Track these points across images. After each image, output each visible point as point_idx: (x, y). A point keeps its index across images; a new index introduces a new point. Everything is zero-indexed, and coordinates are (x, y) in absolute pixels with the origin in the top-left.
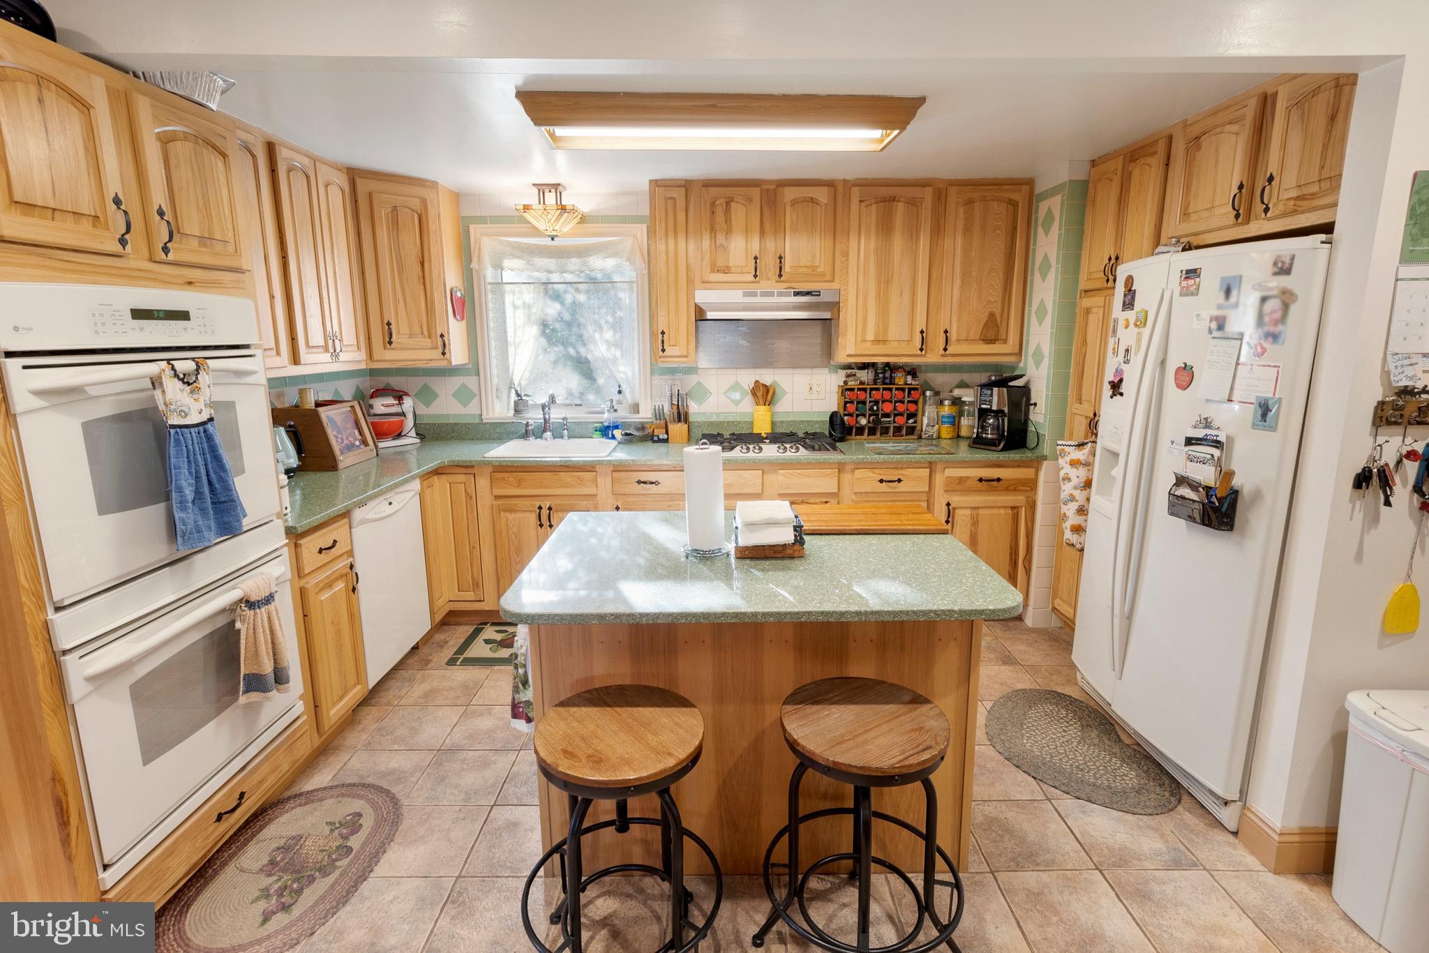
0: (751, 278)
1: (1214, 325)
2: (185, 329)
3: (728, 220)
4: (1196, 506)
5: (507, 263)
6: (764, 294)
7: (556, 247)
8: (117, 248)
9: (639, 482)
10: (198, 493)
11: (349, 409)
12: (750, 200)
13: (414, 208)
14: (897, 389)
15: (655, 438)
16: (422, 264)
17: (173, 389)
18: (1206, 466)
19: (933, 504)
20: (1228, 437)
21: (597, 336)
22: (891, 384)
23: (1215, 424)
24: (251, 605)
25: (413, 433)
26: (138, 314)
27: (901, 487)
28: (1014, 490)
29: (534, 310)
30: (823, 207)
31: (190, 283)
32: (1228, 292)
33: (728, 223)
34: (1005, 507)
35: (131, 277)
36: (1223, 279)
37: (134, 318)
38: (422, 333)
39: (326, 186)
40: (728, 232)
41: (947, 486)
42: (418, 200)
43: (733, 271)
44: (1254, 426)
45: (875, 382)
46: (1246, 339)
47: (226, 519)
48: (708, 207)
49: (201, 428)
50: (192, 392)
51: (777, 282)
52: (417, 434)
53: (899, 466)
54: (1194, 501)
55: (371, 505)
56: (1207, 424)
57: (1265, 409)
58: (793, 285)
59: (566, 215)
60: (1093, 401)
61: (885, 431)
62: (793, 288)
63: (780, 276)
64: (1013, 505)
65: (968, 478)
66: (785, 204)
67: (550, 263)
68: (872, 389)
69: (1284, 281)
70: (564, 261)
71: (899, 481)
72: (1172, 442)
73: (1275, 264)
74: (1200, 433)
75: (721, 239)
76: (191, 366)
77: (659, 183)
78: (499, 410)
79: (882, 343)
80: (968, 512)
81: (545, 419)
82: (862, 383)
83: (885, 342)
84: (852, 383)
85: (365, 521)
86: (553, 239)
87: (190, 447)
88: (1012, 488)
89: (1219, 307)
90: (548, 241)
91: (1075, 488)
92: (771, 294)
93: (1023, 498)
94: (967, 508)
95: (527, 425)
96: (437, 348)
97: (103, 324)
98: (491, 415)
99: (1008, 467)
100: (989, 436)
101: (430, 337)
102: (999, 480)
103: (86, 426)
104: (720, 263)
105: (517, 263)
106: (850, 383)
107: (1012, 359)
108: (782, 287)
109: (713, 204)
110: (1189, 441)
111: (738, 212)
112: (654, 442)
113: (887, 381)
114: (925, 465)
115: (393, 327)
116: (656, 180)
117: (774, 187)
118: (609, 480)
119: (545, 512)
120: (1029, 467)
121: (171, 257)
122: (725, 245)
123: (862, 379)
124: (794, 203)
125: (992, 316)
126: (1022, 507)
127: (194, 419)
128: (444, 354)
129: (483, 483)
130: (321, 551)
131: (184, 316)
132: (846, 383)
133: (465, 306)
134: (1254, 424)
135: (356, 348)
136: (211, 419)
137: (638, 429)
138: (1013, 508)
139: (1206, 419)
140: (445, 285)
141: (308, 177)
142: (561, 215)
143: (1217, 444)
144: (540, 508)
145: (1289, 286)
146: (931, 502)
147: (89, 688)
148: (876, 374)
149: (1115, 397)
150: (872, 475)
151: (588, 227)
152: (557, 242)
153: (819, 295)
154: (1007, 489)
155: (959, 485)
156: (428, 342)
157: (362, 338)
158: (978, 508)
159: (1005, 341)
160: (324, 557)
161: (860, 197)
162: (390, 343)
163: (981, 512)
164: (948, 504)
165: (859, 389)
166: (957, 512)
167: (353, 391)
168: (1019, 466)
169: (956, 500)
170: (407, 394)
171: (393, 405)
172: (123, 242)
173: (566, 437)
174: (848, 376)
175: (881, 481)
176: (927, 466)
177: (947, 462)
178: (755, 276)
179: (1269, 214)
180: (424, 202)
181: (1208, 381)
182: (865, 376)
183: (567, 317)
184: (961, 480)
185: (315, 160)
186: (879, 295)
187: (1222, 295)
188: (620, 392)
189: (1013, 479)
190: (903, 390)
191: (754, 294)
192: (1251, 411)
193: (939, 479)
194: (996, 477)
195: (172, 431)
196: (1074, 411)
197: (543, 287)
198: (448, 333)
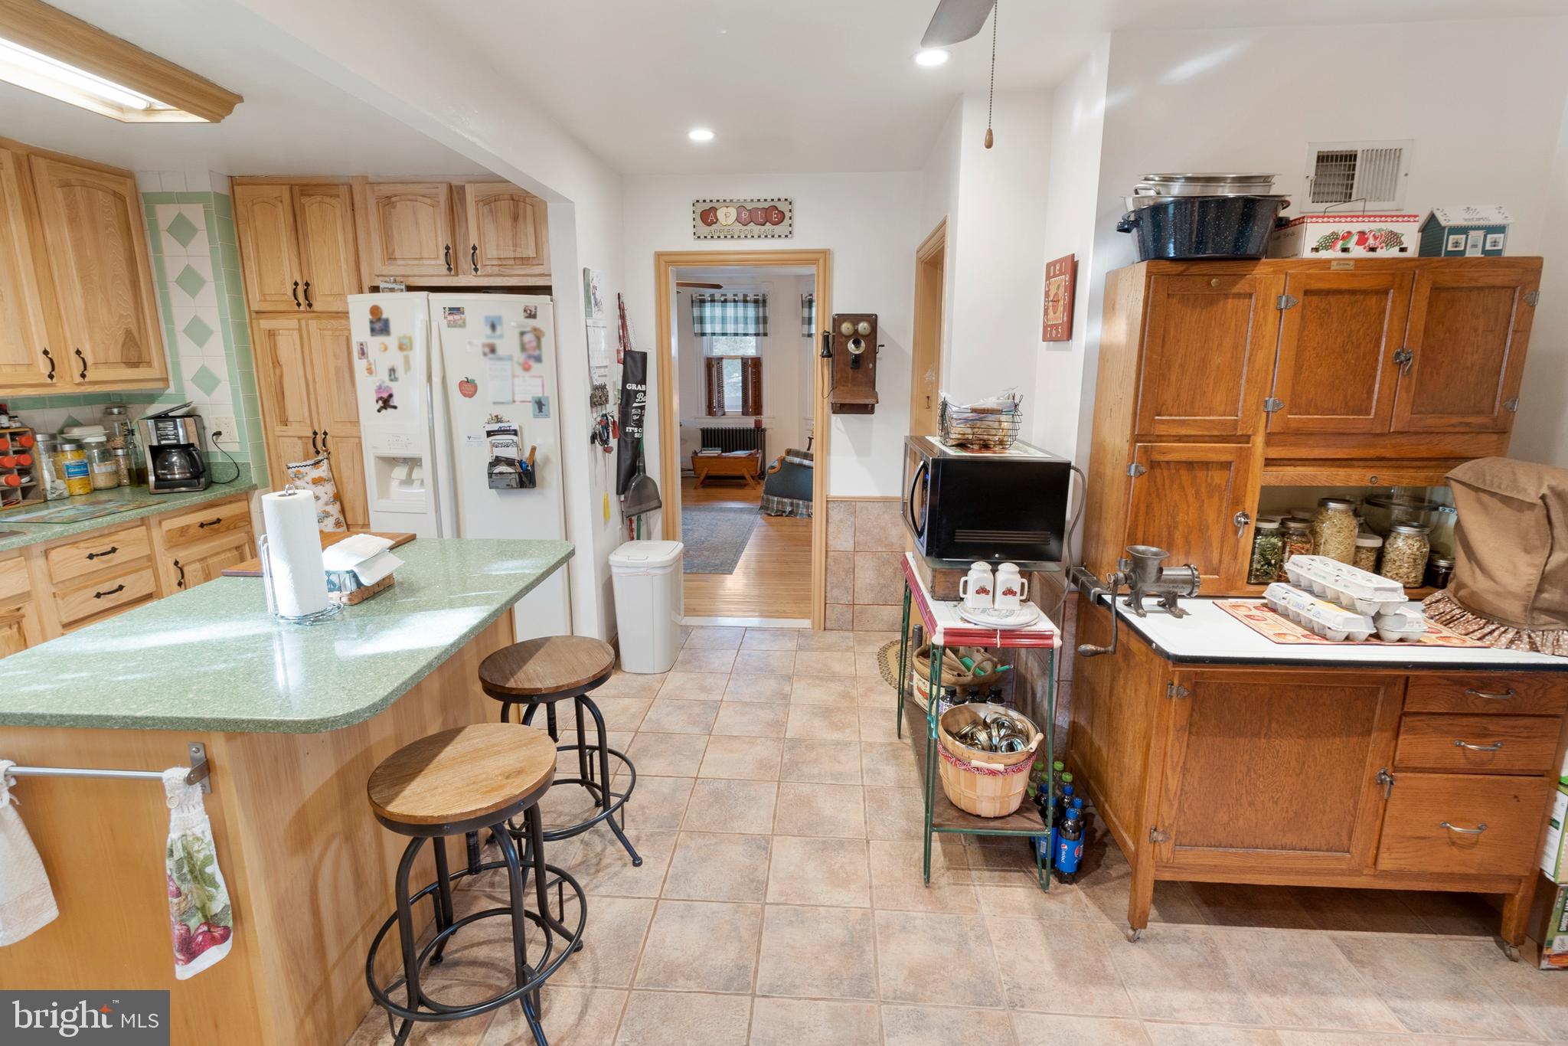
1: (487, 350)
4: (513, 476)
18: (510, 448)
19: (158, 569)
20: (520, 427)
23: (505, 418)
27: (117, 558)
28: (235, 528)
32: (493, 327)
34: (230, 550)
36: (487, 318)
41: (170, 542)
44: (535, 416)
46: (515, 359)
53: (113, 530)
54: (511, 473)
56: (498, 420)
57: (540, 405)
60: (308, 422)
64: (236, 545)
65: (188, 526)
69: (532, 322)
71: (114, 550)
72: (469, 438)
73: (525, 311)
74: (495, 427)
80: (197, 566)
88: (232, 526)
89: (489, 337)
91: (327, 504)
93: (243, 534)
94: (194, 562)
99: (225, 504)
100: (177, 476)
102: (219, 521)
107: (159, 385)
110: (489, 434)
120: (240, 500)
125: (128, 333)
126: (244, 544)
134: (534, 415)
138: (237, 548)
139: (497, 416)
143: (515, 433)
145: (538, 326)
146: (155, 566)
149: (384, 411)
150: (76, 552)
154: (228, 529)
155: (183, 535)
158: (206, 558)
159: (149, 364)
163: (210, 561)
164: (177, 563)
166: (187, 568)
168: (231, 502)
169: (182, 555)
175: (91, 557)
176: (139, 523)
177: (159, 513)
179: (479, 273)
181: (490, 389)
184: (183, 531)
187: (489, 331)
189: (232, 517)
192: (531, 408)
193: (158, 535)
194: (215, 518)
196: (277, 434)
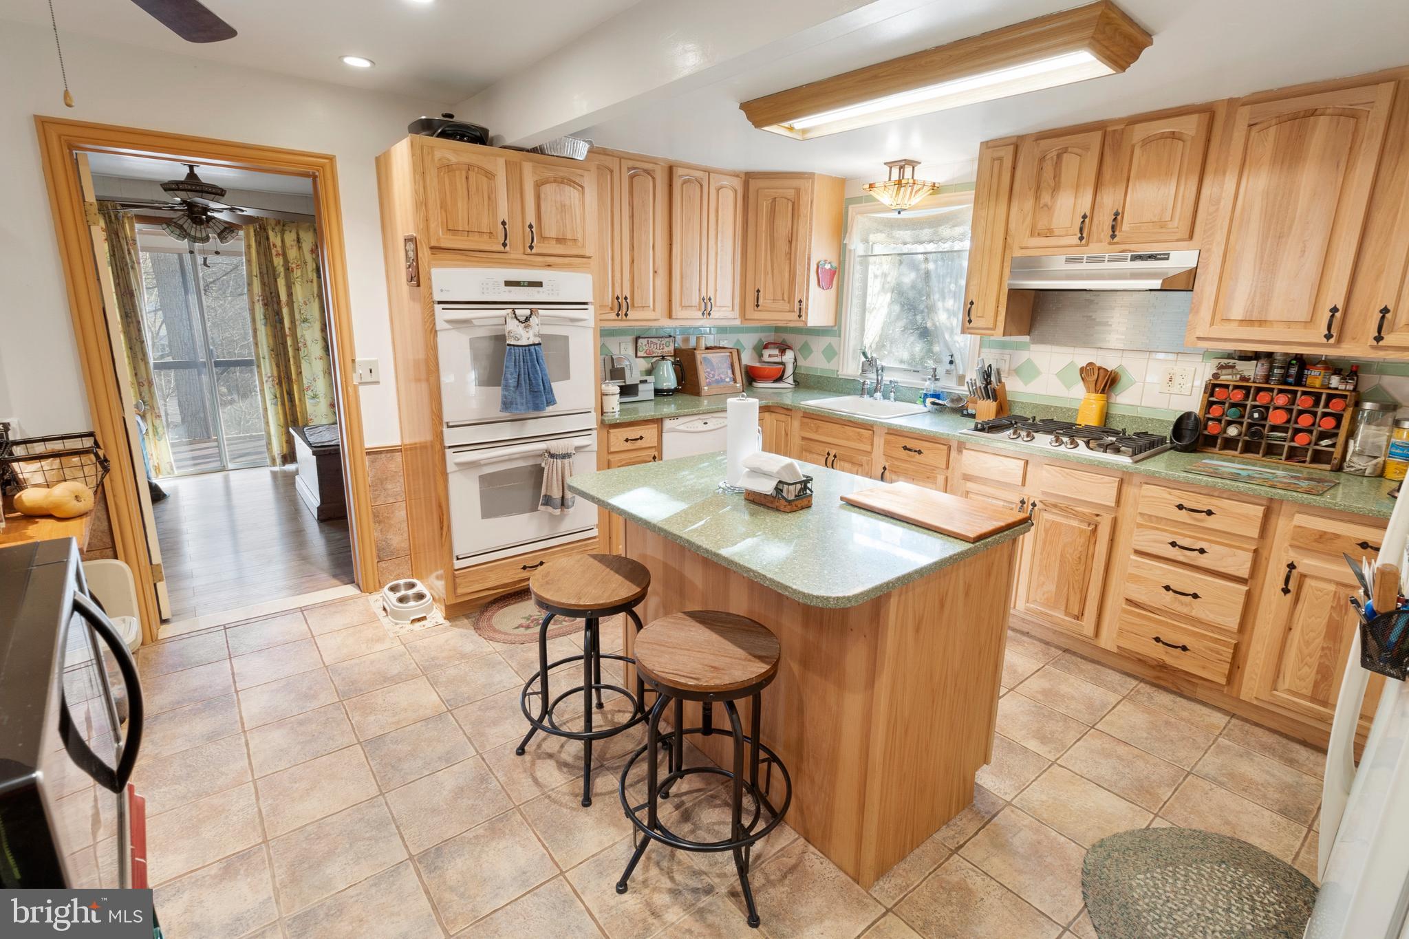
0: (1075, 240)
2: (539, 292)
3: (1057, 176)
5: (872, 237)
6: (1090, 260)
7: (903, 220)
8: (502, 248)
9: (905, 448)
10: (518, 385)
11: (728, 354)
12: (1086, 148)
13: (789, 197)
14: (1304, 393)
15: (965, 412)
16: (790, 242)
17: (513, 325)
19: (1268, 560)
21: (940, 304)
22: (1296, 385)
24: (552, 456)
25: (791, 380)
26: (508, 283)
27: (1210, 522)
29: (889, 279)
30: (1188, 144)
31: (549, 266)
33: (1057, 179)
35: (511, 264)
37: (506, 285)
38: (783, 299)
39: (718, 190)
40: (1056, 189)
41: (1296, 539)
42: (793, 190)
43: (1056, 234)
45: (1267, 379)
47: (537, 402)
48: (1036, 163)
49: (527, 348)
50: (525, 327)
51: (1110, 244)
52: (795, 381)
53: (1213, 493)
55: (681, 420)
58: (1132, 247)
59: (902, 189)
61: (1272, 451)
62: (1130, 251)
63: (1113, 236)
65: (1337, 536)
66: (1133, 146)
67: (906, 234)
68: (1259, 390)
70: (917, 232)
71: (1209, 513)
75: (1046, 198)
76: (528, 312)
77: (990, 144)
78: (850, 368)
79: (1256, 323)
81: (878, 380)
82: (1244, 379)
83: (1262, 323)
84: (1226, 378)
85: (673, 430)
86: (899, 213)
87: (517, 357)
90: (895, 215)
92: (1101, 260)
95: (864, 383)
96: (794, 311)
97: (488, 289)
98: (845, 372)
101: (789, 302)
103: (472, 341)
104: (1042, 225)
105: (880, 237)
106: (1222, 377)
108: (1114, 251)
109: (1042, 159)
111: (1071, 164)
112: (963, 415)
113: (1291, 380)
114: (1261, 502)
115: (761, 294)
116: (987, 142)
117: (1122, 126)
118: (882, 441)
119: (831, 458)
121: (534, 251)
122: (1049, 204)
123: (1246, 374)
124: (1146, 142)
127: (524, 342)
128: (800, 316)
129: (796, 424)
130: (627, 440)
131: (539, 284)
132: (1216, 376)
133: (834, 276)
135: (731, 309)
136: (539, 344)
137: (952, 401)
140: (809, 259)
141: (701, 186)
142: (899, 190)
144: (828, 454)
146: (1264, 553)
147: (457, 469)
148: (1271, 369)
150: (1169, 497)
151: (942, 197)
152: (904, 215)
153: (1167, 259)
155: (1317, 543)
156: (787, 307)
157: (737, 301)
158: (1350, 586)
160: (629, 445)
161: (1250, 119)
162: (758, 306)
164: (1292, 566)
165: (1236, 387)
166: (1309, 583)
167: (756, 342)
169: (1306, 563)
170: (790, 348)
171: (777, 356)
172: (504, 245)
173: (892, 399)
174: (1221, 367)
175: (1180, 507)
176: (1263, 502)
177: (1302, 505)
178: (1081, 238)
180: (798, 191)
182: (1252, 370)
183: (920, 285)
184: (1322, 537)
185: (708, 171)
186: (1262, 257)
188: (951, 362)
190: (1317, 397)
191: (1079, 260)
193: (1283, 526)
195: (508, 347)
197: (898, 258)
198: (807, 299)
